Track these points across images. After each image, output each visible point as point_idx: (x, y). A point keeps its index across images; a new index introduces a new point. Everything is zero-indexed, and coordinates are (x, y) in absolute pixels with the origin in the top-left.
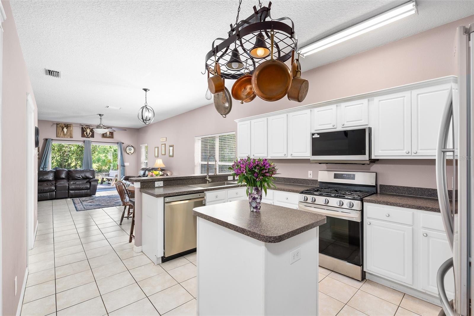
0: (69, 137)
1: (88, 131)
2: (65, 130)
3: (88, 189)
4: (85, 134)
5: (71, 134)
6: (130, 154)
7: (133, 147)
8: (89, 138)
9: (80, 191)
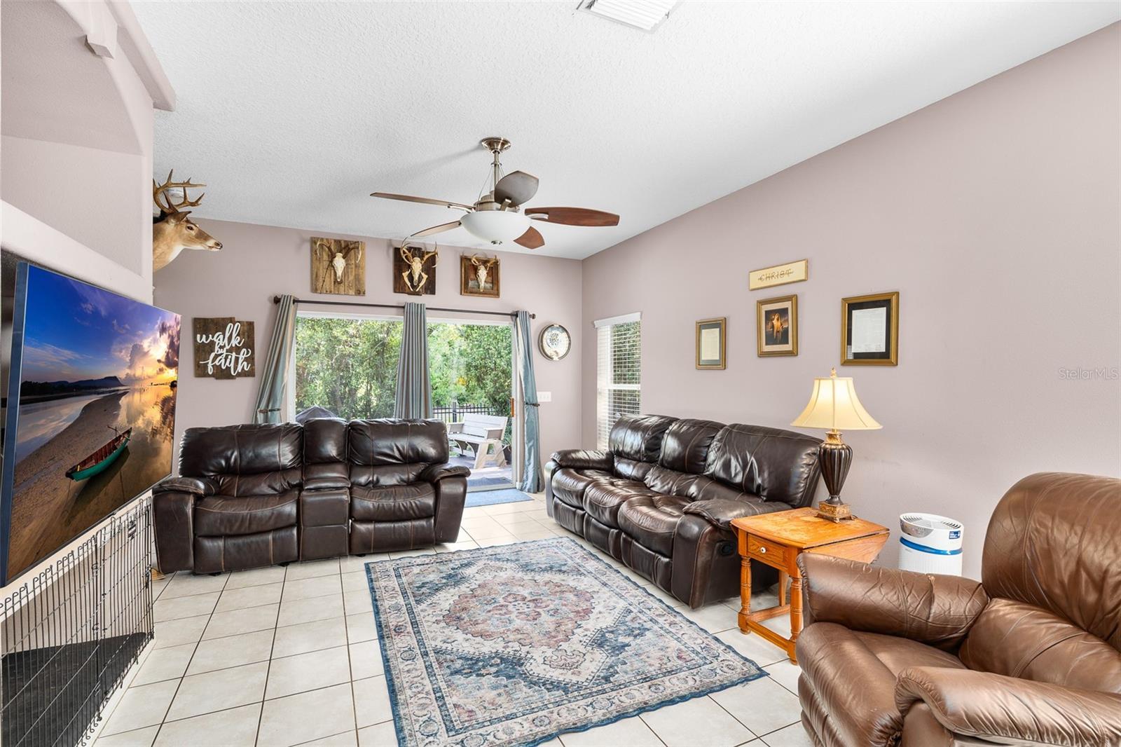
0: (352, 292)
2: (340, 262)
3: (428, 517)
4: (406, 280)
5: (358, 279)
6: (556, 358)
7: (564, 330)
8: (418, 294)
9: (397, 525)
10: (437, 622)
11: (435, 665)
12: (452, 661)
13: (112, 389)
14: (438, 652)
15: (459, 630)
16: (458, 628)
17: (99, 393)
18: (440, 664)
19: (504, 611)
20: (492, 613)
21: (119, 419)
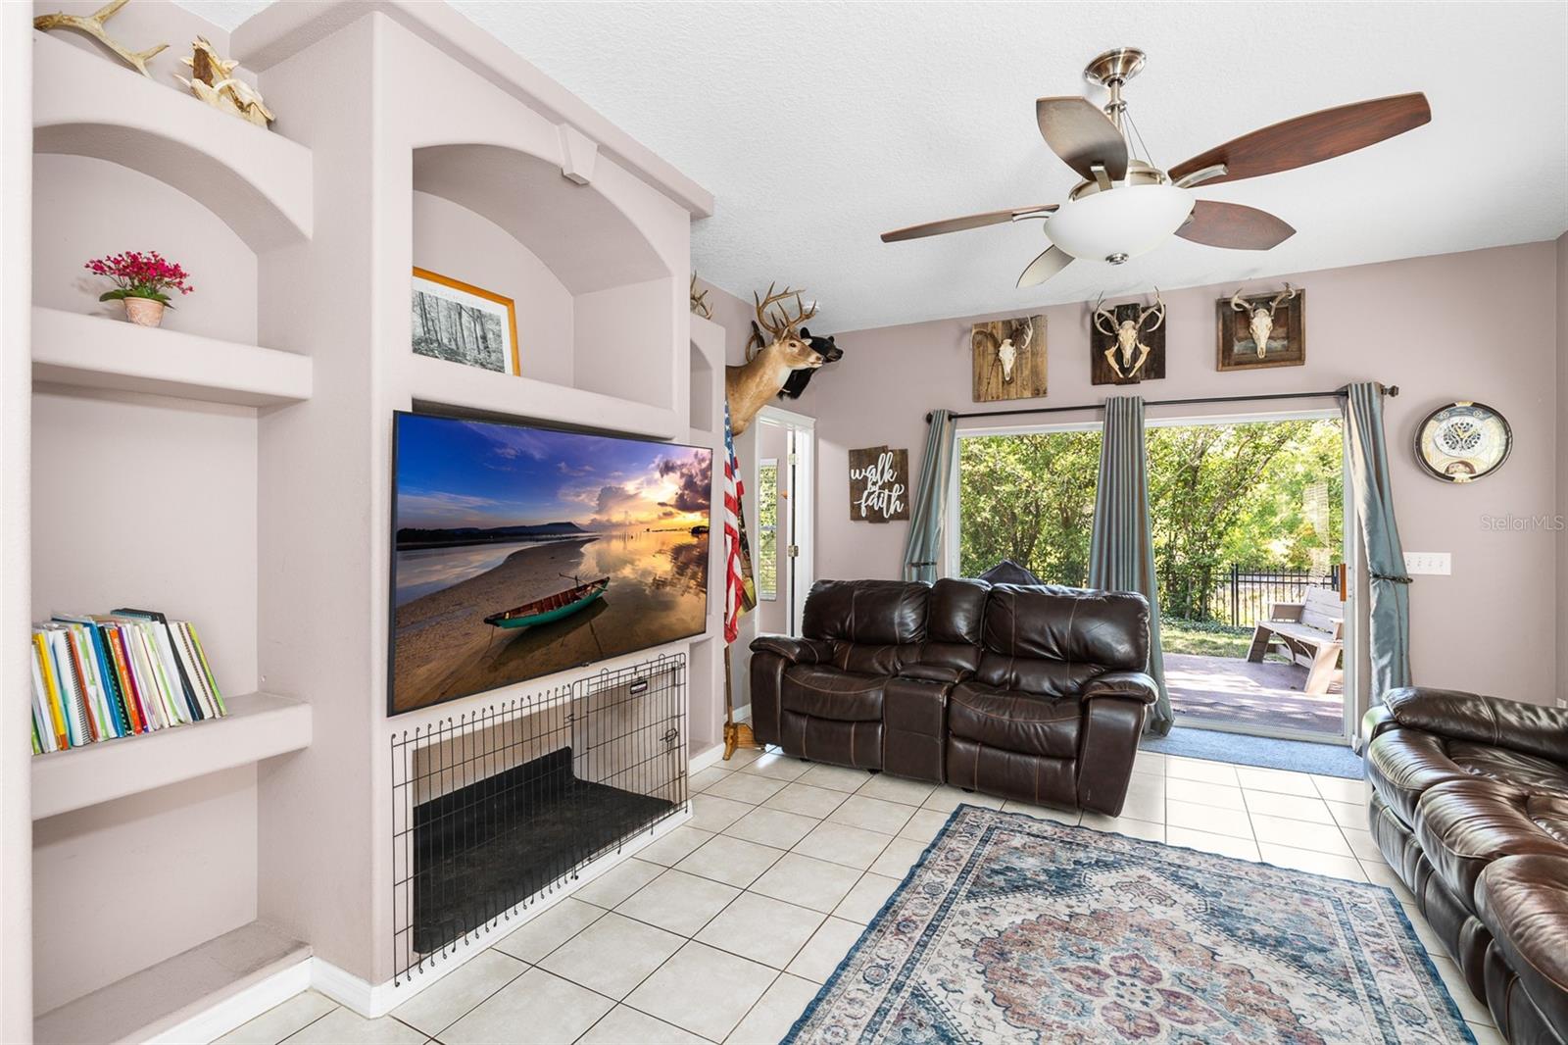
0: (1027, 393)
1: (1128, 335)
2: (1008, 353)
3: (1066, 759)
4: (1112, 361)
5: (1036, 373)
6: (1461, 475)
7: (1489, 411)
8: (1133, 381)
9: (1013, 757)
10: (965, 943)
11: (892, 1016)
12: (921, 1025)
13: (564, 536)
14: (917, 996)
15: (982, 977)
16: (983, 972)
17: (538, 540)
18: (901, 1017)
19: (1091, 984)
20: (1066, 975)
21: (582, 567)
